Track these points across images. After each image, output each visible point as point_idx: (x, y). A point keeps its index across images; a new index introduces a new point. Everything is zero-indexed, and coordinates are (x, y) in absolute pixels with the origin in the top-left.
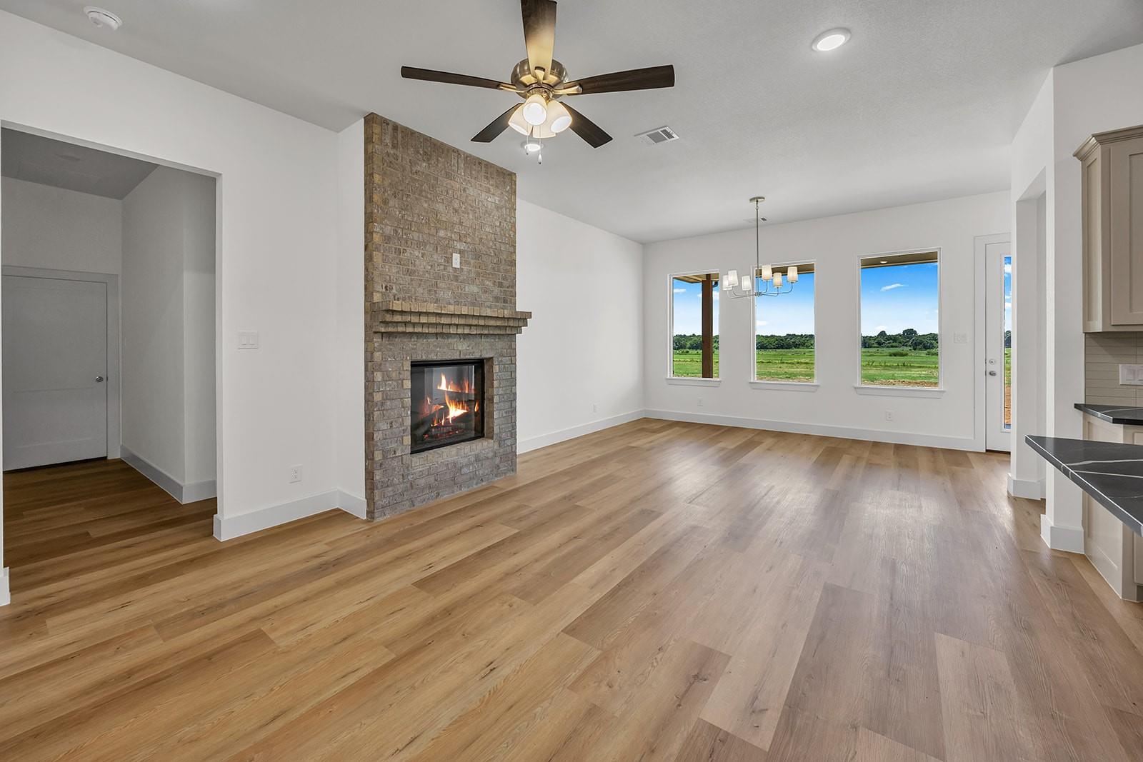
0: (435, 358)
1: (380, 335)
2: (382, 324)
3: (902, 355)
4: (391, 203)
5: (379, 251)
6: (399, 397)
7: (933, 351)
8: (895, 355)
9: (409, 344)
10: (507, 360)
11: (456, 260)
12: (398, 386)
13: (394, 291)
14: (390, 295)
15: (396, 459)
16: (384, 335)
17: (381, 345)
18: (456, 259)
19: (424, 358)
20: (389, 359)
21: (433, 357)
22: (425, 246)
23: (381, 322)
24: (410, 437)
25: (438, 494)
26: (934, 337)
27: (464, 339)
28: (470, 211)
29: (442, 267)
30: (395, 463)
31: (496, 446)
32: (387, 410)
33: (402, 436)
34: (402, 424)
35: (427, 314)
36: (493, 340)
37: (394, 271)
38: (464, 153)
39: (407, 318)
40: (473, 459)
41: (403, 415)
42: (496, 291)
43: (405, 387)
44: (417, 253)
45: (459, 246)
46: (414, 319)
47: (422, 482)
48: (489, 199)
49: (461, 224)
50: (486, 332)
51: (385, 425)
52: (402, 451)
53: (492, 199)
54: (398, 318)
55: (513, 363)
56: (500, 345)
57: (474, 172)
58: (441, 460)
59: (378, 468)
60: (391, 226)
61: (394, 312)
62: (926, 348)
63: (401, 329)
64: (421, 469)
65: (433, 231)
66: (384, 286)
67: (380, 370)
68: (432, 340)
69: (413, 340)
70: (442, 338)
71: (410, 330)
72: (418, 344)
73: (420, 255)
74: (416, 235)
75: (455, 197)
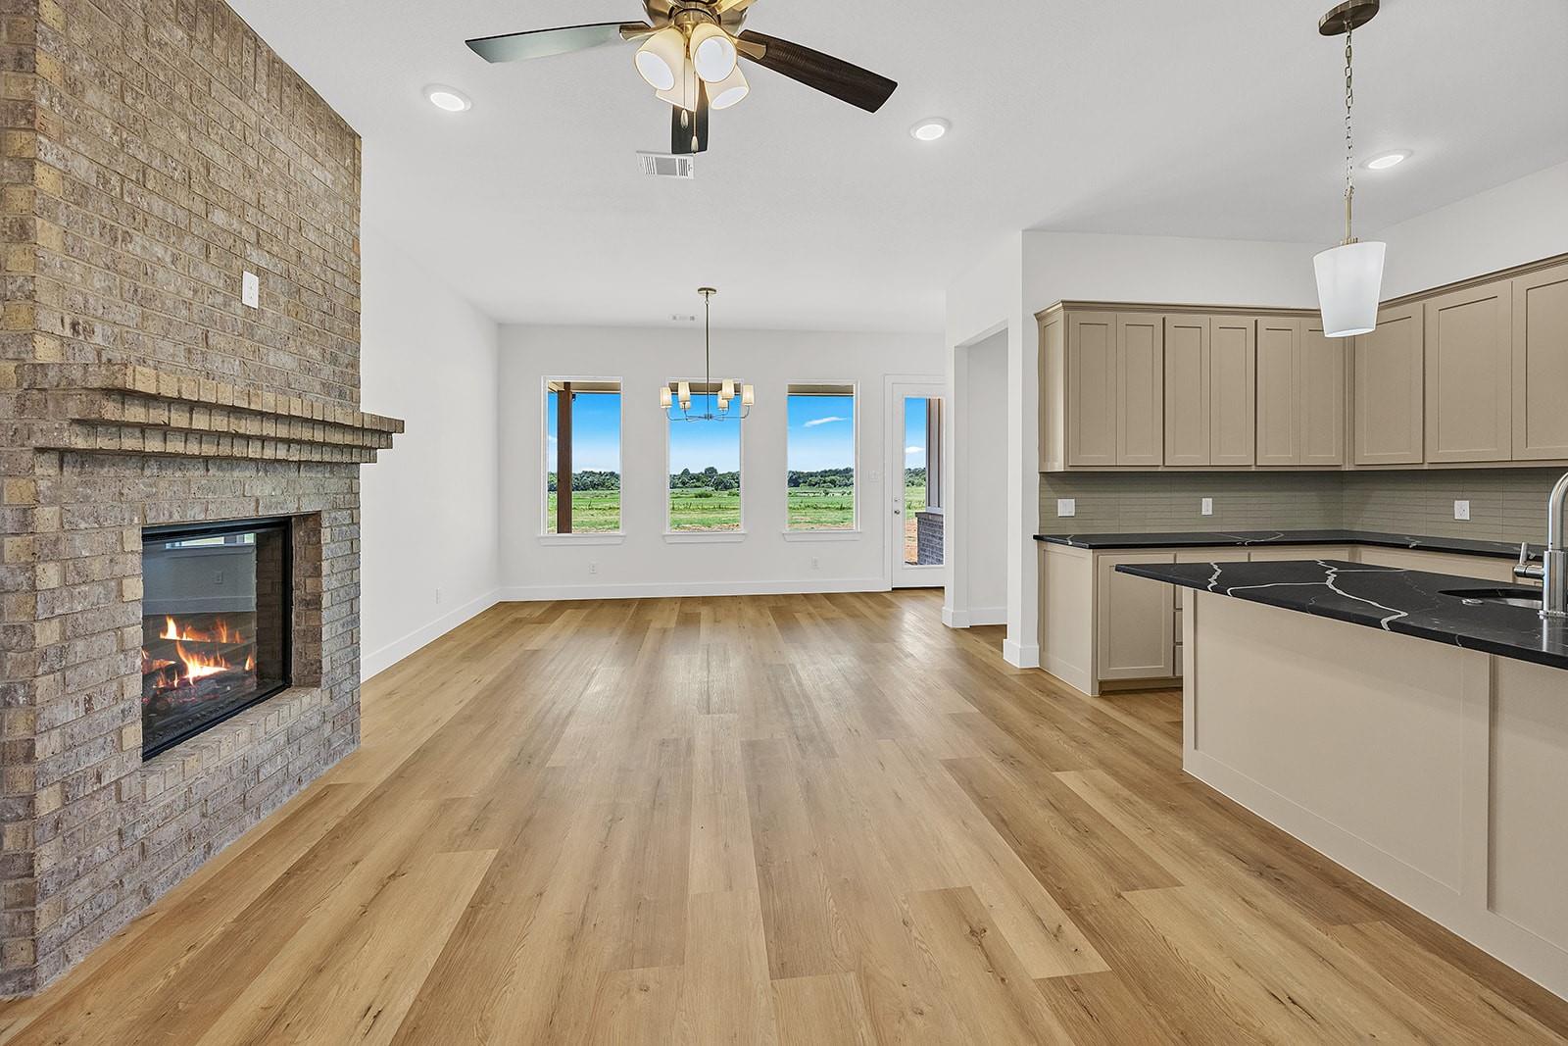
0: (201, 517)
1: (54, 458)
2: (77, 428)
3: (707, 496)
4: (93, 96)
5: (55, 220)
6: (112, 626)
7: (734, 490)
8: (700, 496)
9: (136, 484)
10: (343, 516)
11: (251, 289)
12: (106, 597)
13: (98, 339)
14: (87, 348)
15: (103, 795)
16: (68, 458)
17: (58, 485)
18: (251, 285)
19: (176, 518)
20: (83, 526)
21: (196, 515)
22: (180, 237)
23: (74, 421)
24: (140, 725)
25: (209, 846)
26: (735, 477)
27: (266, 471)
28: (279, 188)
29: (220, 299)
30: (103, 805)
31: (326, 701)
32: (76, 666)
33: (120, 729)
34: (120, 696)
35: (210, 408)
36: (320, 475)
37: (98, 285)
38: (269, 50)
39: (158, 415)
40: (282, 739)
41: (123, 670)
42: (327, 371)
43: (128, 596)
44: (159, 251)
45: (255, 256)
46: (179, 419)
47: (170, 832)
48: (314, 172)
49: (260, 207)
50: (317, 457)
51: (71, 708)
52: (120, 766)
53: (322, 175)
54: (136, 413)
55: (355, 523)
56: (335, 484)
57: (286, 101)
58: (213, 763)
59: (49, 835)
60: (92, 160)
61: (126, 395)
62: (726, 488)
63: (130, 443)
64: (168, 801)
65: (199, 207)
66: (67, 321)
67: (54, 557)
68: (197, 473)
69: (147, 472)
70: (220, 468)
71: (154, 445)
72: (161, 484)
73: (168, 259)
74: (158, 205)
75: (249, 141)
